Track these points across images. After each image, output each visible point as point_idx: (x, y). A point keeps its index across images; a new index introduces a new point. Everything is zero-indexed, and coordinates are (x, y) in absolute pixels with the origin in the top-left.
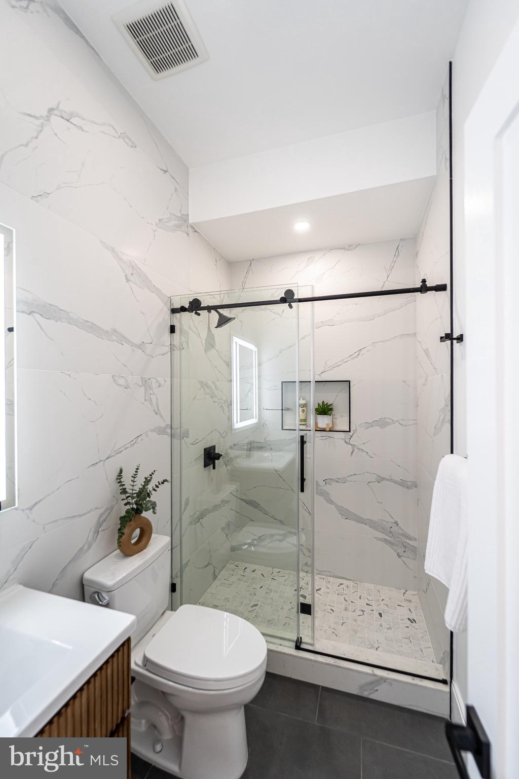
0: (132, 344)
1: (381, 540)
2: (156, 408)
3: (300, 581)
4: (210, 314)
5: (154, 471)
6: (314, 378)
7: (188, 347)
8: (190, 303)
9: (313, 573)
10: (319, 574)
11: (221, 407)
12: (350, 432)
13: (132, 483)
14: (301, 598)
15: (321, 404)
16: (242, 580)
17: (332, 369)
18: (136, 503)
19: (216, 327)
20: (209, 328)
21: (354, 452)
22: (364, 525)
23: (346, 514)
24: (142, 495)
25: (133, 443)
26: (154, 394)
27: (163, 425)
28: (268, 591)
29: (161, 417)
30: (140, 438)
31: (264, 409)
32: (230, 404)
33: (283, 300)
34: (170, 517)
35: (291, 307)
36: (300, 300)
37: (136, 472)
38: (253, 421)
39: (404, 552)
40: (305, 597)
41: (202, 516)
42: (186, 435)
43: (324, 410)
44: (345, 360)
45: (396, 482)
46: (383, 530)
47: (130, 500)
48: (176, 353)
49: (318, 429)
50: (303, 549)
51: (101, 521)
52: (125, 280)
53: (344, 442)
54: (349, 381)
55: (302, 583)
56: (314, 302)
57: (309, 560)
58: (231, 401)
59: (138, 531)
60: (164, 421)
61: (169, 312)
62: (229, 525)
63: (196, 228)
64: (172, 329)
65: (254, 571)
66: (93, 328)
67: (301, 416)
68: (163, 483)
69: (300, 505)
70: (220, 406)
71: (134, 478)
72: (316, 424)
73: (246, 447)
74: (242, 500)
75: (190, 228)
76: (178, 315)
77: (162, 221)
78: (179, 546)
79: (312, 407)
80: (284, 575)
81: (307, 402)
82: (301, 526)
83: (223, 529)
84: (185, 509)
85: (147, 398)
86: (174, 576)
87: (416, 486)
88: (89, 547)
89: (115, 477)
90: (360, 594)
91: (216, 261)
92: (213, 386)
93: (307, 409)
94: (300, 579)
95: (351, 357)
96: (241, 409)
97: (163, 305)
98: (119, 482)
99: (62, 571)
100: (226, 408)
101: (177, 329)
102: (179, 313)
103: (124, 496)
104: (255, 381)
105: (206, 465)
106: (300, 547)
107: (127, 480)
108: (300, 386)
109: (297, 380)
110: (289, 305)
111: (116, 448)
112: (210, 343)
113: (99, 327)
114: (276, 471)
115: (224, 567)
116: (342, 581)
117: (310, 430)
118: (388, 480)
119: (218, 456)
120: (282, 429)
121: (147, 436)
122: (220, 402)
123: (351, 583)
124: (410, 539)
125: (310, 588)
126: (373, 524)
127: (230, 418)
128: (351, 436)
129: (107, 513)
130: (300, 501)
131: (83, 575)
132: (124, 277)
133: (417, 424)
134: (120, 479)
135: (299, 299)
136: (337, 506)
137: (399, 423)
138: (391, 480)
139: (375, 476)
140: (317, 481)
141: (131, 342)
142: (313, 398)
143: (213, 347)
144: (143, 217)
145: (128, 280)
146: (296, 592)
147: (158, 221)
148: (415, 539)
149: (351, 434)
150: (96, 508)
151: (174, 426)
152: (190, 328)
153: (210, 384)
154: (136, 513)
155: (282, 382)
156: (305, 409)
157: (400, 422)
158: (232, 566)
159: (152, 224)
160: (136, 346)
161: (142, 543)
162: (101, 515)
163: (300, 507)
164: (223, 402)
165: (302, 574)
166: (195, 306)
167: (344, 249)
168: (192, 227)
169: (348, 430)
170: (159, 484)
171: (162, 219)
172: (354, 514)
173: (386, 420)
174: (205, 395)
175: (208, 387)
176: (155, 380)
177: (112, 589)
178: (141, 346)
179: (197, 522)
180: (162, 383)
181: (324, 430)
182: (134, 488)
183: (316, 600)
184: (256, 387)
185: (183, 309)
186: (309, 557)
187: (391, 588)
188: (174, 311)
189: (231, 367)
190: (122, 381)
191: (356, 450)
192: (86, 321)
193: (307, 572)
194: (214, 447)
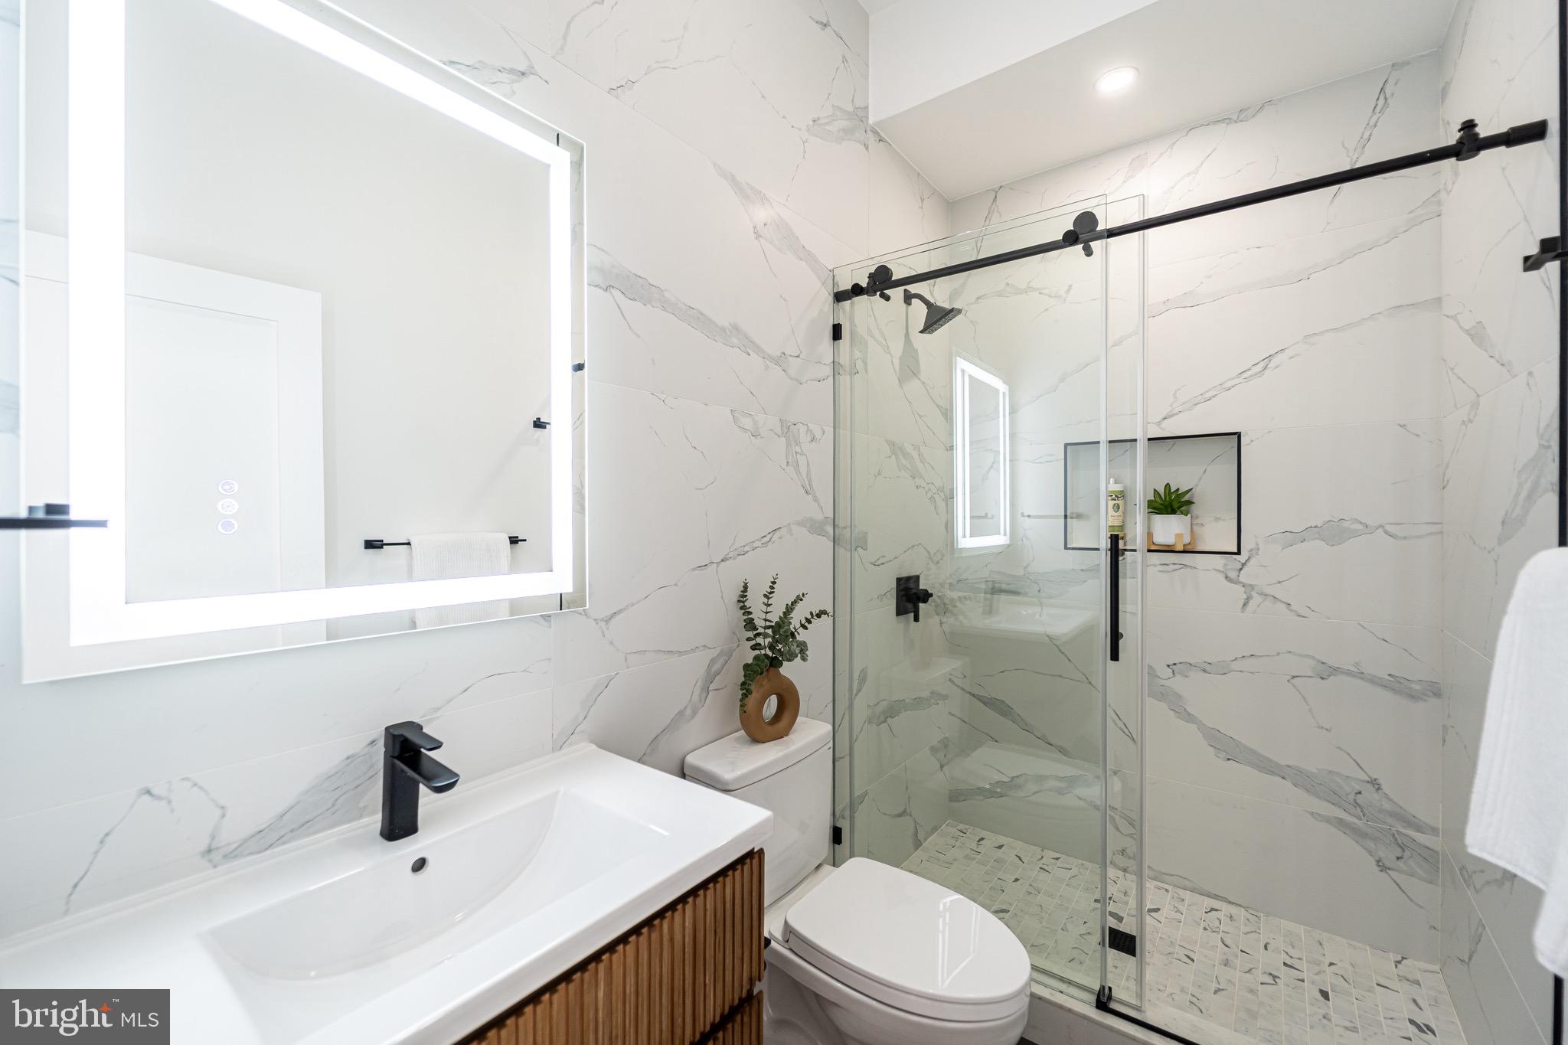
0: (766, 357)
1: (1327, 820)
2: (807, 483)
3: (1109, 887)
4: (910, 307)
5: (803, 595)
6: (1145, 431)
7: (866, 370)
8: (871, 276)
9: (1140, 875)
10: (1155, 879)
11: (932, 499)
12: (1239, 553)
13: (764, 608)
14: (1109, 918)
15: (1161, 491)
16: (974, 859)
17: (1190, 409)
18: (772, 647)
19: (921, 332)
20: (907, 335)
21: (1251, 602)
22: (1279, 779)
23: (1230, 750)
24: (782, 631)
25: (767, 540)
26: (803, 454)
27: (819, 517)
28: (1031, 890)
29: (816, 500)
30: (777, 534)
31: (1023, 516)
32: (950, 497)
33: (1071, 238)
34: (832, 699)
35: (1089, 252)
36: (1112, 233)
37: (772, 588)
38: (999, 540)
39: (1398, 858)
40: (1120, 919)
41: (891, 712)
42: (861, 543)
43: (1170, 503)
44: (1227, 385)
45: (1374, 681)
46: (1334, 796)
47: (760, 640)
48: (844, 380)
49: (1153, 548)
50: (1117, 818)
51: (712, 673)
52: (754, 236)
53: (1221, 577)
54: (1238, 435)
55: (1112, 890)
56: (1146, 231)
57: (1132, 847)
58: (952, 490)
59: (774, 699)
60: (821, 508)
61: (831, 299)
62: (946, 746)
63: (882, 134)
64: (837, 332)
65: (1000, 847)
66: (700, 320)
67: (1110, 518)
68: (818, 616)
69: (1108, 719)
70: (929, 495)
71: (768, 598)
72: (1150, 535)
73: (983, 586)
74: (974, 695)
75: (870, 134)
76: (847, 304)
77: (819, 122)
78: (847, 759)
79: (1140, 496)
80: (1068, 866)
81: (1125, 487)
82: (1110, 766)
83: (933, 750)
84: (859, 690)
85: (790, 461)
86: (838, 814)
87: (1438, 694)
88: (694, 713)
89: (735, 598)
90: (1267, 940)
91: (922, 200)
92: (915, 454)
93: (1125, 504)
94: (1109, 880)
95: (1245, 375)
96: (972, 517)
97: (820, 285)
98: (741, 608)
99: (652, 741)
100: (941, 505)
101: (845, 332)
102: (850, 298)
103: (751, 634)
104: (1003, 447)
105: (900, 611)
106: (1109, 812)
107: (755, 603)
108: (1110, 452)
109: (1103, 438)
110: (1084, 248)
111: (737, 545)
112: (910, 367)
113: (710, 320)
114: (1051, 638)
115: (935, 829)
116: (1216, 904)
117: (1135, 550)
118: (1349, 673)
119: (925, 596)
120: (1066, 548)
121: (790, 531)
122: (930, 489)
123: (1240, 913)
124: (1419, 829)
125: (1132, 903)
126: (1304, 780)
127: (949, 526)
128: (1243, 565)
129: (721, 661)
130: (1108, 708)
131: (685, 756)
132: (752, 229)
133: (1441, 533)
134: (743, 602)
135: (1108, 230)
136: (1201, 726)
137: (1386, 532)
138: (1361, 675)
139: (1313, 663)
140: (1150, 667)
141: (763, 352)
142: (1143, 480)
143: (915, 374)
144: (784, 117)
145: (758, 236)
146: (1098, 905)
147: (811, 123)
148: (1434, 831)
149: (1242, 558)
150: (705, 646)
151: (840, 523)
152: (870, 333)
153: (909, 449)
154: (771, 665)
155: (1066, 445)
156: (1120, 502)
157: (1389, 528)
158: (953, 831)
159: (800, 129)
160: (771, 358)
161: (782, 724)
162: (713, 661)
163: (1110, 723)
164: (935, 491)
165: (1112, 872)
166: (881, 281)
167: (1227, 120)
168: (875, 132)
169: (1236, 550)
170: (812, 617)
171: (819, 119)
172: (1253, 752)
173: (1346, 524)
174: (900, 471)
175: (905, 455)
176: (806, 427)
177: (731, 788)
178: (780, 360)
179: (882, 723)
180: (818, 434)
181: (1169, 550)
182: (769, 617)
183: (1148, 929)
184: (1005, 459)
185: (857, 290)
186: (1130, 835)
187: (1354, 943)
188: (840, 297)
189: (952, 419)
190: (747, 423)
191: (1257, 599)
192: (690, 307)
193: (1125, 870)
194: (916, 579)
